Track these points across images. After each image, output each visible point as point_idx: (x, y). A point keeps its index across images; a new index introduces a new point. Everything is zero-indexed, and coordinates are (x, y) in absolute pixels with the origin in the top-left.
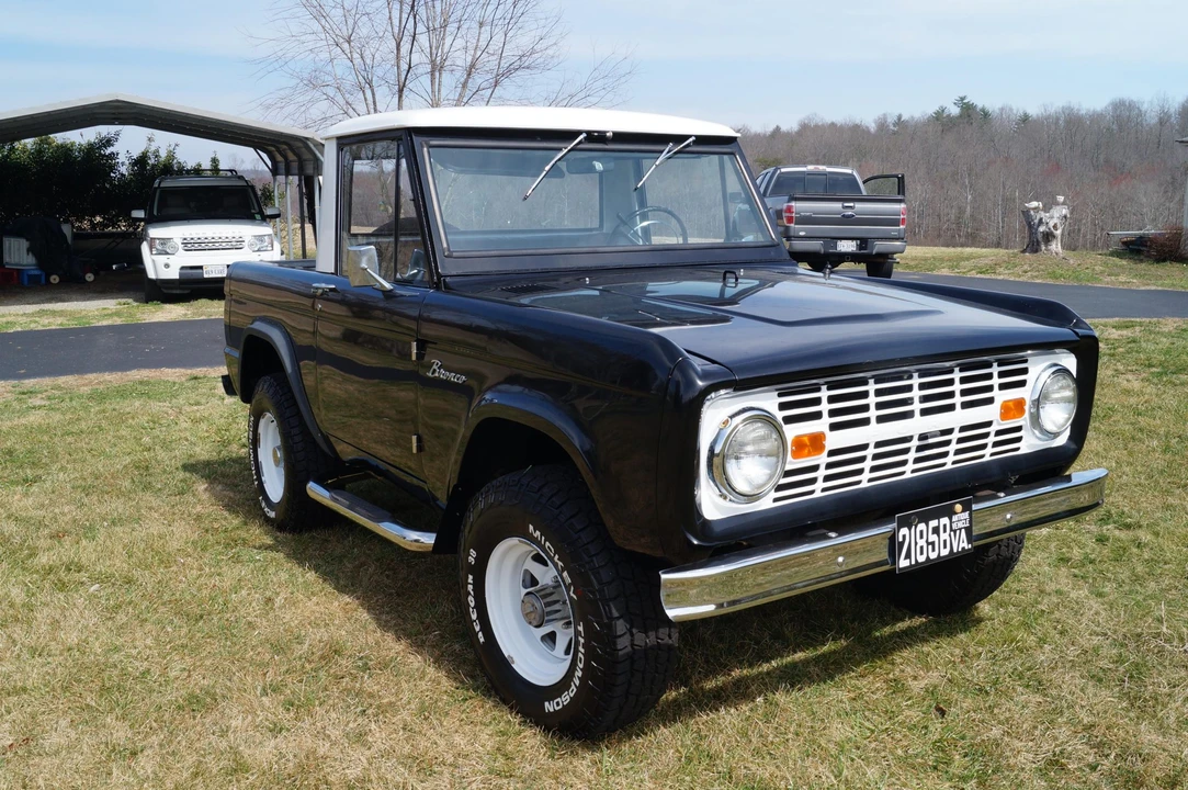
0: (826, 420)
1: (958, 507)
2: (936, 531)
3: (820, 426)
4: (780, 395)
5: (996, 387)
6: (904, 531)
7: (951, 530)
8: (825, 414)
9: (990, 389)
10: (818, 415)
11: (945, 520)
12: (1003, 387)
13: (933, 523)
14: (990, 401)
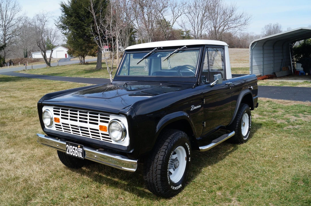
0: (60, 116)
1: (79, 146)
2: (74, 149)
3: (59, 117)
4: (54, 108)
5: (99, 121)
6: (67, 145)
7: (78, 151)
8: (60, 115)
9: (97, 121)
10: (59, 115)
11: (76, 148)
12: (101, 121)
13: (74, 147)
14: (97, 124)
